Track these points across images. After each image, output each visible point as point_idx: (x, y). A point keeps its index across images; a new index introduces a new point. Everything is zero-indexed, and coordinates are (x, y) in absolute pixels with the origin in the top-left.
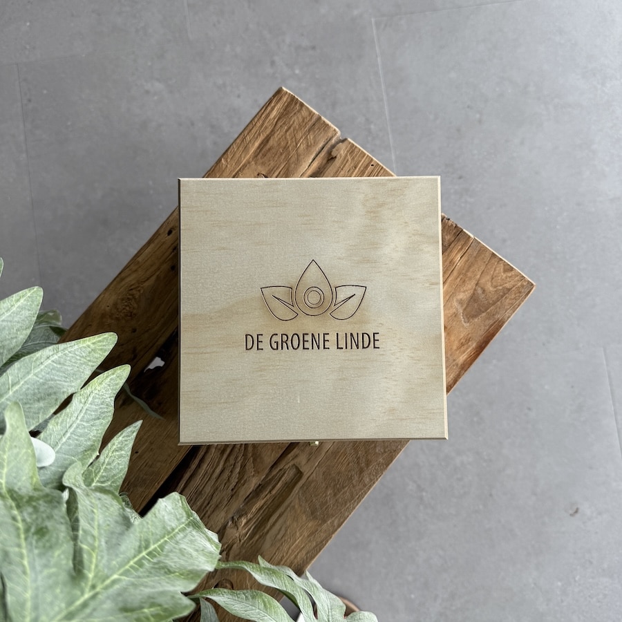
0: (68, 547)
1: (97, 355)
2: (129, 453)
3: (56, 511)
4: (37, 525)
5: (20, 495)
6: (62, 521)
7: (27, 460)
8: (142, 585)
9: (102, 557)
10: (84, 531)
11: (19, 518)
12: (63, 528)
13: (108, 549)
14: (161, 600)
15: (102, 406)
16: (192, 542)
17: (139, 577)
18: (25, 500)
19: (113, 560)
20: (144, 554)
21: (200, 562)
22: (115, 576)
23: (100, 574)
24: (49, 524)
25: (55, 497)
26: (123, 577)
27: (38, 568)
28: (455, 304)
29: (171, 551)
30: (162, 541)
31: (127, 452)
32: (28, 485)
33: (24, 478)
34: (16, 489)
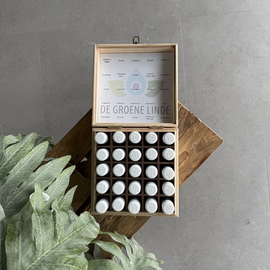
0: (53, 228)
1: (64, 163)
2: (73, 196)
3: (50, 217)
4: (44, 221)
5: (39, 211)
6: (51, 220)
7: (41, 200)
8: (74, 241)
9: (62, 232)
10: (58, 224)
11: (39, 219)
12: (51, 223)
13: (64, 230)
14: (79, 247)
15: (66, 180)
16: (90, 228)
17: (73, 239)
18: (40, 213)
19: (65, 233)
20: (75, 232)
21: (92, 235)
22: (66, 238)
23: (62, 237)
24: (47, 221)
25: (49, 213)
26: (68, 239)
27: (44, 235)
28: (193, 146)
29: (83, 231)
30: (81, 228)
31: (72, 195)
32: (41, 208)
33: (40, 205)
34: (38, 209)
